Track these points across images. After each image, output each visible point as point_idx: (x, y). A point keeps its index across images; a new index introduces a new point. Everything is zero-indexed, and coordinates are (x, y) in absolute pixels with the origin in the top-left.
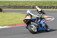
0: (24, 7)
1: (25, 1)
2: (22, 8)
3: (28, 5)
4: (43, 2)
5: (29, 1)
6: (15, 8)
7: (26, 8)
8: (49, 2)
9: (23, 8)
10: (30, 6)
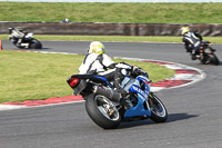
0: (89, 28)
1: (94, 4)
2: (79, 31)
3: (108, 19)
4: (167, 7)
5: (109, 4)
6: (53, 30)
7: (95, 31)
8: (193, 9)
9: (86, 31)
10: (114, 26)
